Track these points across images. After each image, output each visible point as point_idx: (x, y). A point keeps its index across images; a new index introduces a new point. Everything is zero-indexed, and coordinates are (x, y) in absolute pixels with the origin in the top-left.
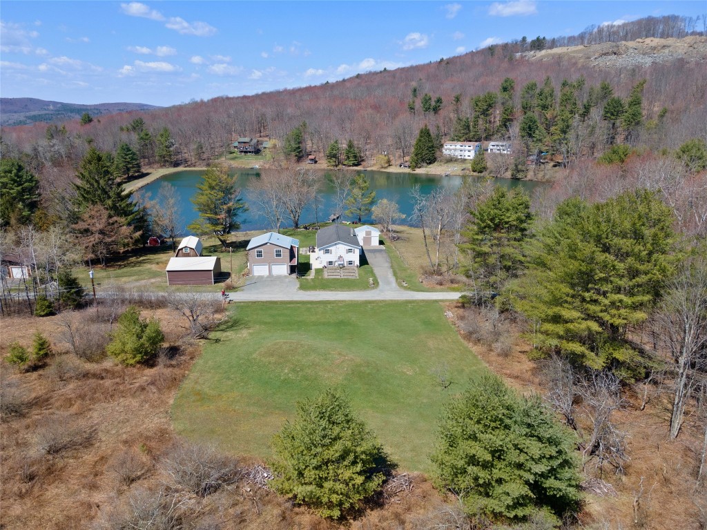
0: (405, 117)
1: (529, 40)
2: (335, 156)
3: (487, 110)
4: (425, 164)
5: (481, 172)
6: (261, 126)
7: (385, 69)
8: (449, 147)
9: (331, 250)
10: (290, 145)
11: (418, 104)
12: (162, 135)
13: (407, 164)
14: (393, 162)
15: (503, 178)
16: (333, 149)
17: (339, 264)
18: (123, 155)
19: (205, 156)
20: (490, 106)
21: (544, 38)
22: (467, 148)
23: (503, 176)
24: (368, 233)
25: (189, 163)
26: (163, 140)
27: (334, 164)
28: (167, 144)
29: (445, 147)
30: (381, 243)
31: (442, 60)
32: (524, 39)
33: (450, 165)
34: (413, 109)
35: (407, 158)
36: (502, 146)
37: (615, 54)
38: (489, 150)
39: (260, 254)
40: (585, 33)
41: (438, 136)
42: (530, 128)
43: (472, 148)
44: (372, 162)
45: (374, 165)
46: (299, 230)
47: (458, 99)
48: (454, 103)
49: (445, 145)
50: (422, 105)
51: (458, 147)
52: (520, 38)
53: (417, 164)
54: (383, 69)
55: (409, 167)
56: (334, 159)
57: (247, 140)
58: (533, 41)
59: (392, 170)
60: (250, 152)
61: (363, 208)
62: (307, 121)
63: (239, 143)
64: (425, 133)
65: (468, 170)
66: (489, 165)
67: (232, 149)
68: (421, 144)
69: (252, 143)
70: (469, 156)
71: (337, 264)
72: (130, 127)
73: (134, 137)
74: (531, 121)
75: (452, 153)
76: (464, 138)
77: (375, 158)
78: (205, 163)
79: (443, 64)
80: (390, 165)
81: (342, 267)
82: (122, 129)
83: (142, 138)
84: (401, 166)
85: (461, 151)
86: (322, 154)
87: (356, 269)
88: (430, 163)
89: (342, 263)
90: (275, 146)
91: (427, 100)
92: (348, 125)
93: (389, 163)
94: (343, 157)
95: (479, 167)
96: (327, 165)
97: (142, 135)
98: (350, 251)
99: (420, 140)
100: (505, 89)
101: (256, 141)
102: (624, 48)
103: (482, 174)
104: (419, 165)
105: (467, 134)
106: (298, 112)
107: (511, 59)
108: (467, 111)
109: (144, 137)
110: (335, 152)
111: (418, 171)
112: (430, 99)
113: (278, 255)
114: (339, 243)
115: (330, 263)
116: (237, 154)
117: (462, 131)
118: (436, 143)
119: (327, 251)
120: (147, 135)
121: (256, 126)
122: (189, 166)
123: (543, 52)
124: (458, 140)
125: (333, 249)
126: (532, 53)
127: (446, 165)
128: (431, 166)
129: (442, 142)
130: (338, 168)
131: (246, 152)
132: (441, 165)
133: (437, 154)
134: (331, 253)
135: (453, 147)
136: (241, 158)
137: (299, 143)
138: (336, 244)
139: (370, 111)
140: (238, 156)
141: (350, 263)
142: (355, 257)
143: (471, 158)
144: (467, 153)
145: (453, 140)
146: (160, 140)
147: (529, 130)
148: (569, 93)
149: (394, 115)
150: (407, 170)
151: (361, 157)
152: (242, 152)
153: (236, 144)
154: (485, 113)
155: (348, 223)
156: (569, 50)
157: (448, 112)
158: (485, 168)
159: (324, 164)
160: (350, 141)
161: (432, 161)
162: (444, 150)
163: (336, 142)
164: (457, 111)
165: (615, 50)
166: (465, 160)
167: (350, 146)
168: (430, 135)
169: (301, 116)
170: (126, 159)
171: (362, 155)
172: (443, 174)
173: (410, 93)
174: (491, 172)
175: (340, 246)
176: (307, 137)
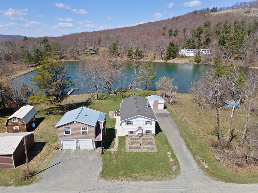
0: (161, 38)
1: (210, 9)
2: (131, 55)
3: (199, 34)
4: (172, 59)
5: (199, 62)
6: (99, 43)
7: (150, 22)
8: (182, 51)
9: (132, 122)
10: (111, 50)
11: (167, 33)
12: (55, 45)
13: (163, 58)
14: (156, 58)
15: (210, 65)
16: (130, 52)
17: (139, 134)
18: (36, 53)
19: (74, 55)
20: (201, 33)
21: (216, 8)
22: (191, 51)
23: (210, 64)
24: (157, 101)
25: (67, 58)
26: (55, 47)
27: (130, 58)
28: (57, 49)
29: (180, 51)
30: (165, 107)
31: (174, 17)
32: (208, 8)
33: (183, 59)
34: (165, 35)
35: (163, 56)
36: (207, 50)
37: (250, 13)
38: (201, 52)
39: (67, 131)
40: (234, 6)
41: (177, 46)
42: (223, 41)
43: (193, 51)
44: (147, 58)
45: (148, 59)
46: (111, 94)
47: (185, 30)
48: (183, 32)
49: (180, 50)
50: (169, 33)
51: (187, 51)
52: (206, 8)
53: (168, 58)
54: (149, 22)
55: (164, 60)
56: (130, 56)
57: (92, 48)
58: (211, 9)
59: (156, 61)
60: (94, 53)
61: (149, 81)
62: (119, 40)
63: (89, 49)
64: (172, 45)
65: (192, 61)
66: (202, 59)
67: (86, 52)
68: (170, 49)
69: (95, 50)
70: (191, 55)
71: (137, 133)
72: (41, 42)
73: (43, 46)
74: (224, 38)
75: (184, 54)
76: (188, 47)
77: (148, 56)
78: (74, 57)
79: (175, 19)
80: (155, 59)
81: (141, 136)
82: (38, 42)
83: (46, 47)
84: (160, 59)
85: (188, 52)
86: (125, 54)
87: (153, 138)
88: (174, 58)
89: (141, 132)
90: (104, 50)
91: (170, 31)
92: (136, 41)
93: (155, 58)
94: (134, 55)
95: (198, 60)
96: (127, 59)
97: (46, 45)
98: (147, 123)
99: (169, 48)
100: (206, 26)
101: (96, 48)
102: (253, 11)
103: (199, 63)
104: (169, 59)
105: (190, 45)
106: (115, 37)
107: (204, 16)
108: (189, 35)
109: (47, 46)
110: (130, 53)
111: (168, 62)
112: (172, 31)
113: (85, 132)
114: (139, 117)
115: (131, 132)
116: (88, 54)
117: (188, 44)
118: (176, 49)
119: (129, 123)
120: (48, 45)
121: (97, 43)
122: (67, 59)
123: (218, 13)
124: (186, 48)
125: (134, 121)
126: (213, 13)
127: (181, 59)
128: (174, 59)
129: (179, 49)
130: (132, 60)
131: (92, 53)
132: (179, 59)
133: (177, 54)
134: (132, 125)
135: (184, 51)
136: (89, 56)
137: (115, 49)
138: (136, 118)
139: (146, 36)
140: (89, 55)
141: (148, 132)
142: (152, 128)
143: (193, 56)
144: (191, 54)
145: (183, 48)
146: (54, 48)
147: (222, 42)
148: (239, 26)
149: (156, 37)
150: (163, 61)
151: (142, 55)
152: (90, 53)
153: (88, 50)
154: (198, 36)
155: (140, 90)
156: (229, 11)
157: (180, 36)
158: (200, 60)
159: (126, 59)
160: (137, 48)
161: (174, 57)
162: (179, 52)
163: (131, 49)
164: (184, 36)
165: (250, 11)
166: (190, 57)
167: (138, 50)
168: (174, 46)
169: (116, 38)
170: (37, 55)
171: (142, 54)
172: (181, 63)
173: (162, 29)
174: (203, 62)
175: (140, 119)
176: (118, 46)
